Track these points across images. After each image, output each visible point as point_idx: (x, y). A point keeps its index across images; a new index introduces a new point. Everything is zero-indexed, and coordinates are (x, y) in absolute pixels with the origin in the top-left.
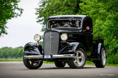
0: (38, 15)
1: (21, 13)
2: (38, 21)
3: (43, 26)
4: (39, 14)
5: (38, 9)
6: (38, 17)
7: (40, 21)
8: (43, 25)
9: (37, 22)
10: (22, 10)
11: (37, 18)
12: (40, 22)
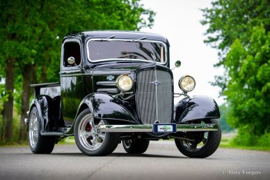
0: (208, 26)
1: (151, 20)
2: (208, 40)
3: (219, 54)
4: (210, 22)
5: (208, 11)
6: (209, 31)
7: (212, 40)
8: (220, 50)
9: (205, 42)
10: (152, 13)
11: (205, 34)
12: (213, 44)
